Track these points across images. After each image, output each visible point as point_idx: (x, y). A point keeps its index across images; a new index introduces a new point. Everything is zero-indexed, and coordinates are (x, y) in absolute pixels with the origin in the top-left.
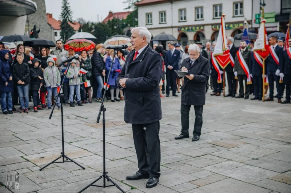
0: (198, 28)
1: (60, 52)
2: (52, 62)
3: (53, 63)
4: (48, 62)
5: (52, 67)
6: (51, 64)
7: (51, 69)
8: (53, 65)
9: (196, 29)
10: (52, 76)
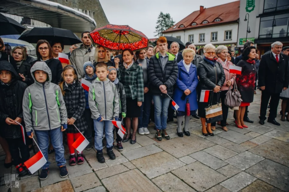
0: (201, 47)
1: (87, 53)
2: (44, 73)
3: (47, 74)
4: (34, 73)
5: (43, 83)
6: (41, 77)
7: (42, 89)
8: (48, 80)
9: (199, 47)
10: (45, 104)
